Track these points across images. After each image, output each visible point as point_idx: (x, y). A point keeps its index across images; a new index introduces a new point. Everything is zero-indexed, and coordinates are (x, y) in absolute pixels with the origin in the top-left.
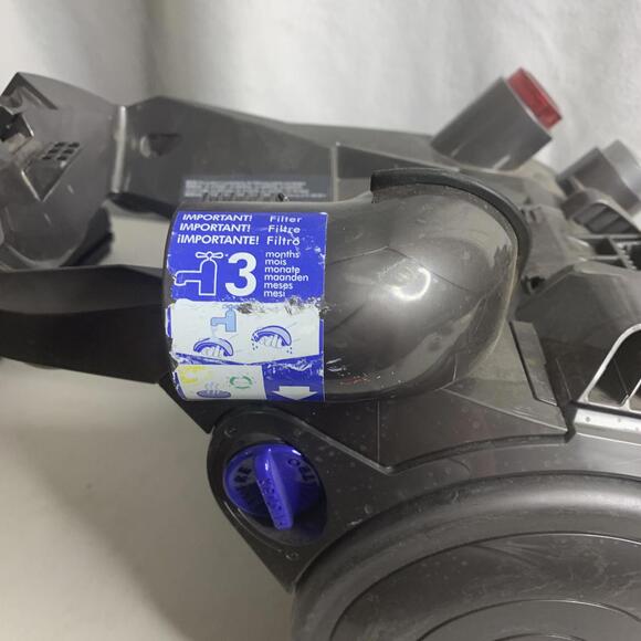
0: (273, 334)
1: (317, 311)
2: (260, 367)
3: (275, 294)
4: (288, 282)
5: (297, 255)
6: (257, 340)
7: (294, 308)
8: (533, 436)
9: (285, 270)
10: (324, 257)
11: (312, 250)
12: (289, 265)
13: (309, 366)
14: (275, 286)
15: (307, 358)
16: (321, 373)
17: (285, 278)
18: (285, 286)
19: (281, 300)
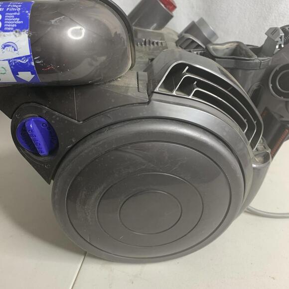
0: (10, 46)
1: (27, 35)
2: (7, 62)
3: (9, 29)
4: (14, 24)
5: (19, 14)
6: (4, 48)
7: (17, 34)
8: (135, 104)
9: (13, 19)
10: (29, 14)
11: (25, 12)
12: (15, 18)
13: (27, 60)
14: (9, 26)
15: (26, 56)
16: (33, 64)
17: (13, 22)
18: (13, 25)
19: (12, 31)
